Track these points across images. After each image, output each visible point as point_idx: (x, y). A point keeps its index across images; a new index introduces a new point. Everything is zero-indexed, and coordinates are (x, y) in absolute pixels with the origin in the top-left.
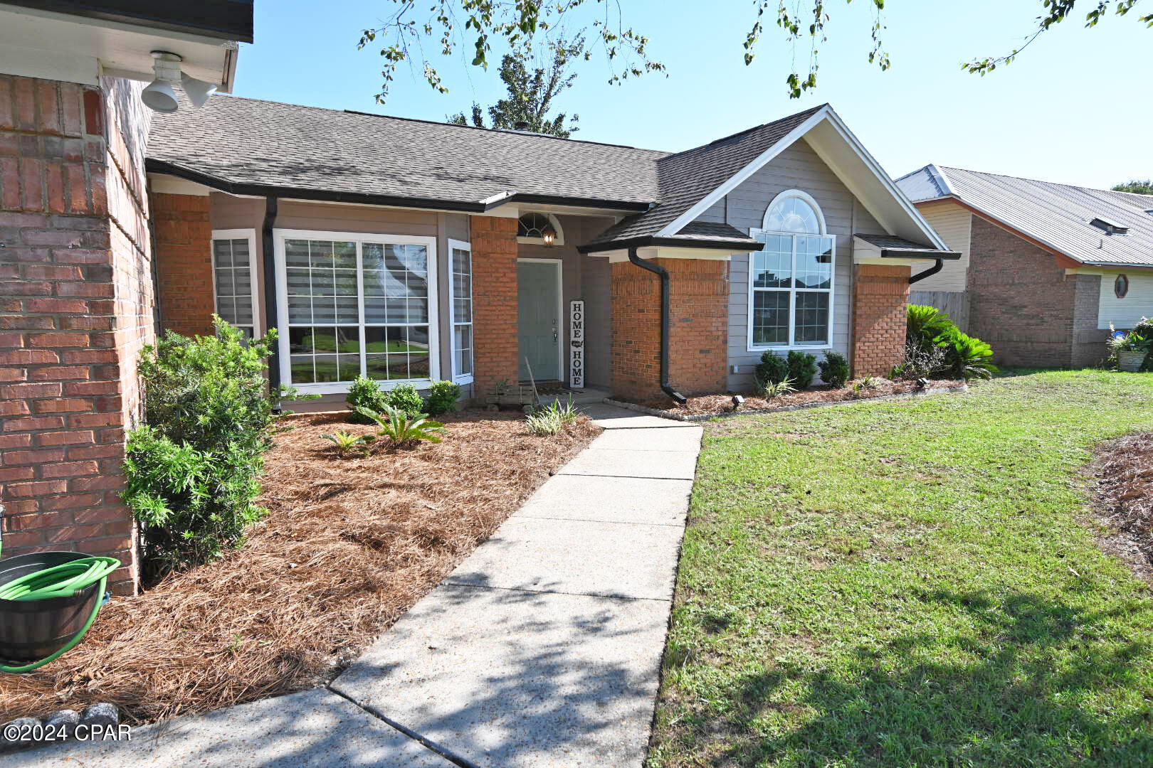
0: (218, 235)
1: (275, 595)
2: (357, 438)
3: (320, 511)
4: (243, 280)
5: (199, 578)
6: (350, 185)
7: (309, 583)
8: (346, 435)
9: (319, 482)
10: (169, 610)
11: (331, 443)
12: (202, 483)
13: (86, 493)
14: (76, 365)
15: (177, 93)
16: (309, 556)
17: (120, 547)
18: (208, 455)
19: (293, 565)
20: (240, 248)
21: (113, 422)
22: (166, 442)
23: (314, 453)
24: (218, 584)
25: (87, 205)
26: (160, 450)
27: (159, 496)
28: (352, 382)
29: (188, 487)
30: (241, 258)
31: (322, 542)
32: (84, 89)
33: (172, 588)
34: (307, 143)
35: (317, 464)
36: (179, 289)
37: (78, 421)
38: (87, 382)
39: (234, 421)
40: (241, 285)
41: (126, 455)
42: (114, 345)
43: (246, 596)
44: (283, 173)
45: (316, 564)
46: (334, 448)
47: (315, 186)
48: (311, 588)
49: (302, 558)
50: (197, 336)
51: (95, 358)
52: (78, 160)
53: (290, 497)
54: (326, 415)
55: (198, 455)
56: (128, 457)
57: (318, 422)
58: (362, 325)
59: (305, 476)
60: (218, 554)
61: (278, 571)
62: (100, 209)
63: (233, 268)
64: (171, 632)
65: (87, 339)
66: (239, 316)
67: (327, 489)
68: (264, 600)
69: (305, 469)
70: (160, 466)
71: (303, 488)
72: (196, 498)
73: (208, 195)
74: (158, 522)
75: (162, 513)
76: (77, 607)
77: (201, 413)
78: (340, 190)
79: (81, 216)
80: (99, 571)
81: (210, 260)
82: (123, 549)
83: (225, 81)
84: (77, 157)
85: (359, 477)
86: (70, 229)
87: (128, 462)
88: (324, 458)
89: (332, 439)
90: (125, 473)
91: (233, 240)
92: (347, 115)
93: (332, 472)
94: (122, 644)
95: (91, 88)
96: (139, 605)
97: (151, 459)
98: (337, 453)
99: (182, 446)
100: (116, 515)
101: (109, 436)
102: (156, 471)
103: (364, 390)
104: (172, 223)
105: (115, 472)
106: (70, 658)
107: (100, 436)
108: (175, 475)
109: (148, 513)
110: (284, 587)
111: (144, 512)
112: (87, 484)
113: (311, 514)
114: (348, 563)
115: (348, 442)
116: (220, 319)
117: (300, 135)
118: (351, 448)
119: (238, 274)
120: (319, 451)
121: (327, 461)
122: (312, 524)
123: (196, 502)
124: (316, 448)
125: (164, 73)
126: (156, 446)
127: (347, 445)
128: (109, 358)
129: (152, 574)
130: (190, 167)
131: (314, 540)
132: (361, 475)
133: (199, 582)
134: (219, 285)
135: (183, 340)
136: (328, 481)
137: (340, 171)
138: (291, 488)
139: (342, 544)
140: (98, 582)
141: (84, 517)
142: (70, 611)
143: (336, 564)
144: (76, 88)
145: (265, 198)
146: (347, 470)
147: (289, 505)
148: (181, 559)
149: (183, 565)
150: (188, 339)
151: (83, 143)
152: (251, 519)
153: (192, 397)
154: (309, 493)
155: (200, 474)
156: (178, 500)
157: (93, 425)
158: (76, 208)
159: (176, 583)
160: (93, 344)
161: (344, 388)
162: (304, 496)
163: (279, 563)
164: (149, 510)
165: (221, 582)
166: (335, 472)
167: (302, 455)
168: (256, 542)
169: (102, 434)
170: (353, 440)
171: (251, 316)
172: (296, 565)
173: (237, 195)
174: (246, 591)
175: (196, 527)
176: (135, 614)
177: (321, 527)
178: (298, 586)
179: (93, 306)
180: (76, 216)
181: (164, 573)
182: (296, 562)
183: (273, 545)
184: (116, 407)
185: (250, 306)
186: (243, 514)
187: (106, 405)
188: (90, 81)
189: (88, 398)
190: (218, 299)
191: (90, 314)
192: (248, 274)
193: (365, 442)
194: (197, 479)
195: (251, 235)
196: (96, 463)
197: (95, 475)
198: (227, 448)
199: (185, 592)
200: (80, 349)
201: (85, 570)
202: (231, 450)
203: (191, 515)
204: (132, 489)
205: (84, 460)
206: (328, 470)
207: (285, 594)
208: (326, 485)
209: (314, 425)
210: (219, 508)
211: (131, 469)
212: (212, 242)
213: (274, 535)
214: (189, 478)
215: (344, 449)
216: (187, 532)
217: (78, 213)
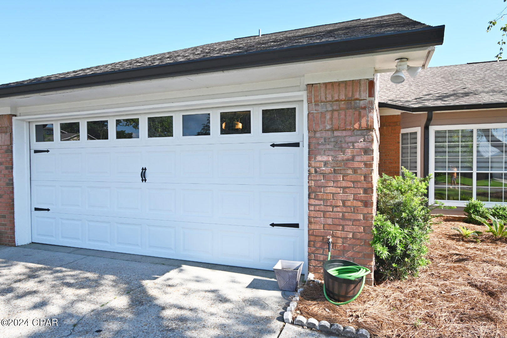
0: (403, 131)
1: (435, 305)
2: (473, 232)
3: (454, 267)
4: (413, 150)
5: (399, 286)
6: (472, 100)
7: (453, 305)
8: (467, 229)
9: (452, 252)
10: (387, 297)
11: (457, 232)
12: (402, 243)
13: (358, 239)
14: (358, 188)
15: (404, 74)
16: (451, 290)
17: (368, 264)
18: (406, 231)
19: (443, 292)
20: (413, 136)
21: (370, 212)
22: (389, 223)
23: (447, 236)
24: (407, 291)
25: (366, 125)
26: (386, 226)
27: (385, 246)
28: (468, 201)
29: (397, 244)
30: (413, 141)
31: (458, 284)
32: (369, 80)
33: (387, 287)
34: (448, 83)
35: (449, 242)
36: (386, 155)
37: (357, 210)
38: (362, 195)
39: (418, 217)
40: (413, 153)
41: (373, 226)
42: (372, 181)
43: (421, 301)
44: (436, 100)
45: (455, 295)
46: (458, 235)
47: (452, 103)
48: (454, 307)
49: (447, 290)
50: (395, 176)
51: (365, 186)
52: (364, 108)
53: (437, 256)
54: (452, 217)
55: (401, 230)
56: (374, 227)
57: (447, 220)
58: (475, 172)
59: (444, 247)
60: (406, 277)
61: (435, 293)
62: (371, 126)
63: (409, 145)
64: (388, 307)
65: (363, 178)
66: (410, 167)
67: (457, 257)
68: (429, 306)
69: (444, 244)
70: (386, 233)
71: (444, 253)
72: (399, 249)
73: (400, 114)
74: (384, 257)
75: (385, 253)
76: (355, 285)
77: (403, 212)
78: (466, 104)
79: (364, 130)
80: (362, 273)
81: (399, 143)
82: (369, 265)
83: (424, 64)
84: (364, 107)
85: (475, 253)
86: (360, 135)
87: (374, 229)
88: (453, 239)
89: (458, 230)
90: (372, 233)
91: (410, 133)
92: (468, 65)
93: (459, 248)
94: (370, 306)
95: (371, 80)
96: (375, 291)
97: (382, 229)
98: (460, 238)
99: (395, 226)
100: (368, 251)
101: (368, 217)
102: (384, 235)
103: (475, 206)
104: (385, 127)
105: (369, 233)
106: (351, 305)
107: (365, 217)
108: (392, 238)
109: (380, 252)
110: (439, 302)
111: (379, 252)
112: (359, 236)
113: (450, 268)
114: (474, 300)
115: (467, 233)
116: (405, 169)
117: (443, 80)
118: (469, 236)
119: (411, 148)
120: (449, 235)
121: (455, 241)
122: (451, 273)
123: (399, 251)
124: (448, 234)
125: (400, 67)
126: (385, 224)
127: (467, 235)
128: (370, 185)
129: (379, 279)
130: (394, 103)
131: (453, 282)
132: (476, 252)
133: (398, 288)
134: (403, 153)
135: (389, 178)
136: (457, 252)
137: (467, 94)
138: (437, 252)
139: (469, 288)
140: (363, 277)
141: (357, 249)
142: (352, 286)
143: (467, 298)
144: (366, 81)
145: (426, 112)
146: (468, 248)
147: (438, 261)
148: (391, 275)
149: (392, 278)
150: (391, 177)
151: (367, 101)
152: (423, 264)
153: (399, 204)
154: (447, 256)
155: (402, 239)
156: (392, 249)
157: (363, 212)
158: (363, 127)
159: (389, 285)
160: (365, 180)
161: (463, 204)
162: (445, 257)
163: (436, 289)
164: (381, 251)
165: (408, 291)
166: (460, 248)
167: (441, 236)
168: (423, 276)
169: (365, 216)
170: (470, 232)
171: (416, 167)
172: (444, 293)
173: (414, 113)
174: (420, 299)
175: (398, 262)
176: (374, 294)
177: (456, 276)
178: (447, 304)
179: (366, 165)
180: (362, 130)
181: (384, 280)
182: (444, 291)
183: (431, 279)
184: (371, 206)
185: (416, 162)
186: (419, 261)
187: (367, 205)
188: (370, 77)
189: (362, 201)
190: (402, 159)
191: (364, 168)
192: (416, 148)
193: (476, 234)
194: (400, 241)
195: (419, 130)
196: (362, 228)
197: (362, 232)
198: (413, 229)
199: (393, 291)
200: (360, 182)
201: (358, 271)
202: (415, 230)
203: (396, 256)
204: (374, 241)
205: (359, 226)
206: (457, 247)
207: (440, 306)
208: (457, 255)
209: (446, 221)
210: (408, 256)
211: (375, 232)
212: (400, 135)
213: (431, 274)
214: (397, 240)
215: (465, 236)
216: (394, 264)
217: (363, 129)
